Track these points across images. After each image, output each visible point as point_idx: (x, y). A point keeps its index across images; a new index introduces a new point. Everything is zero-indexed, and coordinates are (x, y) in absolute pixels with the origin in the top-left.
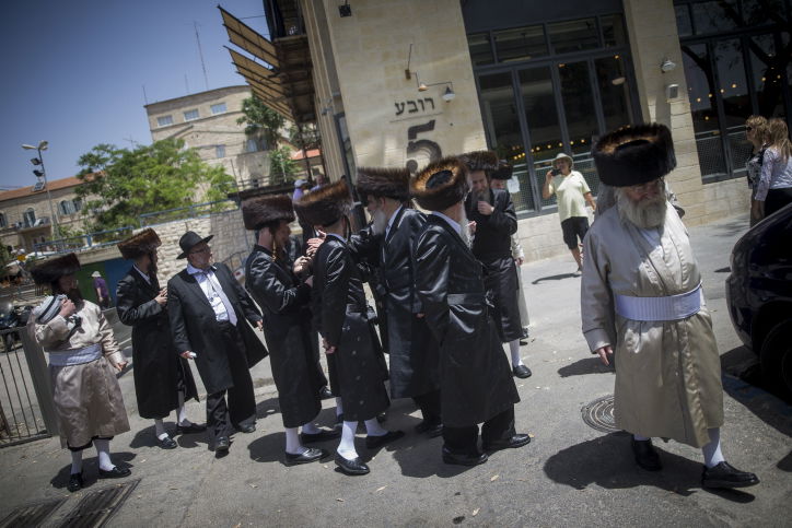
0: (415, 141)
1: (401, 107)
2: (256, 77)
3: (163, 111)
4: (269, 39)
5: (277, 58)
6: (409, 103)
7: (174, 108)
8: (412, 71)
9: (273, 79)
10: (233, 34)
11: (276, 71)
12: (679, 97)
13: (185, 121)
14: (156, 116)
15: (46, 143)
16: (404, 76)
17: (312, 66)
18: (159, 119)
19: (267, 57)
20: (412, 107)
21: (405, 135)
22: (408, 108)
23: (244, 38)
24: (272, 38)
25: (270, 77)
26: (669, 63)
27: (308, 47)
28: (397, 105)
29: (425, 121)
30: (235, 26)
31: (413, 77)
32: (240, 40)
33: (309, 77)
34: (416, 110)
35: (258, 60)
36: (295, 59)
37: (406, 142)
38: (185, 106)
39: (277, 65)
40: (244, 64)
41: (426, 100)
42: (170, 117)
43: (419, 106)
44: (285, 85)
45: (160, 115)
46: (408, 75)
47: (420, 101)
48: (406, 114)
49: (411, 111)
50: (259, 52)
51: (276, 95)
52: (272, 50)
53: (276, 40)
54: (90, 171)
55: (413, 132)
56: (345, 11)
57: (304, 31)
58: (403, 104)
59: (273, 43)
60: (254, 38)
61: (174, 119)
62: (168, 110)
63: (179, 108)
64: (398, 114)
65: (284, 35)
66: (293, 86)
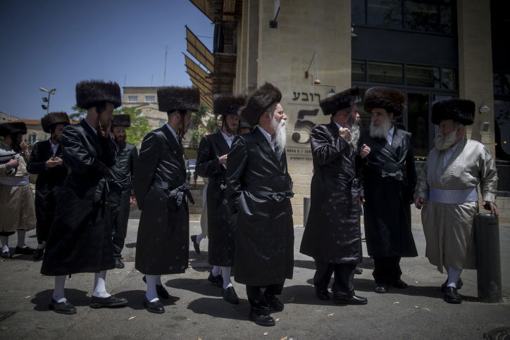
0: (302, 120)
1: (297, 95)
2: (198, 78)
3: (133, 93)
4: (212, 52)
5: (214, 66)
6: (303, 94)
7: (140, 93)
8: (309, 73)
9: (208, 80)
10: (190, 46)
11: (211, 76)
12: (489, 132)
13: (145, 101)
14: (128, 95)
16: (304, 75)
17: (235, 76)
18: (130, 97)
19: (208, 64)
20: (305, 97)
21: (296, 115)
22: (302, 97)
23: (195, 48)
24: (214, 52)
25: (206, 77)
26: (486, 107)
27: (236, 63)
28: (295, 93)
29: (311, 108)
30: (193, 40)
31: (310, 77)
32: (193, 50)
33: (231, 83)
34: (307, 100)
35: (202, 66)
36: (225, 70)
37: (296, 120)
38: (147, 93)
39: (213, 71)
40: (191, 66)
41: (316, 94)
42: (137, 97)
43: (310, 98)
44: (215, 86)
45: (130, 95)
46: (307, 75)
47: (311, 94)
48: (299, 101)
49: (303, 100)
50: (203, 60)
51: (206, 91)
52: (212, 59)
53: (217, 53)
54: (78, 115)
55: (302, 114)
56: (273, 24)
57: (236, 52)
58: (299, 94)
59: (214, 55)
60: (202, 50)
61: (139, 99)
62: (137, 93)
63: (144, 93)
64: (294, 99)
65: (222, 51)
66: (219, 87)
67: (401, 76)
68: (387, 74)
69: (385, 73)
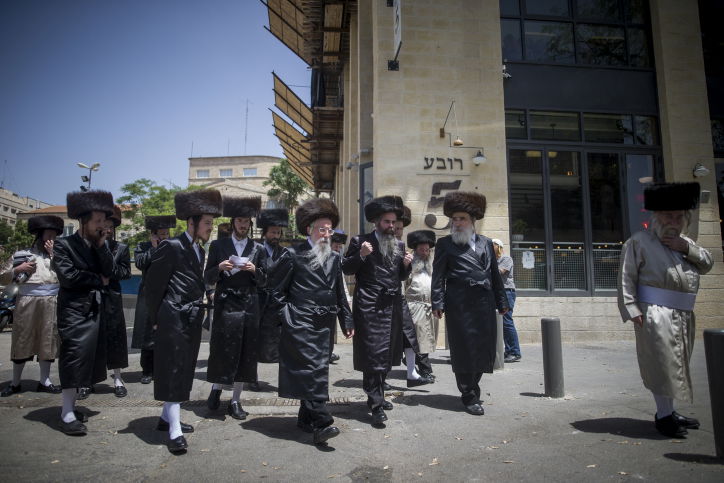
0: (437, 197)
1: (430, 162)
2: (291, 142)
3: (203, 166)
4: (310, 106)
5: (313, 125)
6: (438, 159)
7: (213, 165)
8: (446, 130)
9: (304, 144)
10: (279, 99)
11: (309, 138)
12: (709, 204)
13: (220, 177)
14: (196, 169)
15: (98, 165)
16: (438, 133)
17: (342, 138)
18: (198, 171)
19: (304, 123)
20: (441, 164)
21: (429, 190)
22: (436, 164)
23: (286, 101)
24: (313, 105)
25: (302, 141)
26: (703, 168)
27: (342, 120)
28: (426, 159)
29: (451, 180)
30: (283, 91)
31: (447, 136)
32: (284, 105)
33: (336, 148)
34: (444, 168)
35: (295, 126)
36: (328, 129)
37: (429, 196)
38: (222, 165)
39: (311, 132)
40: (282, 127)
41: (456, 160)
42: (208, 171)
43: (448, 164)
44: (314, 152)
45: (198, 168)
46: (442, 133)
47: (450, 160)
48: (433, 169)
49: (439, 168)
50: (297, 117)
51: (303, 159)
52: (309, 116)
53: (315, 108)
54: (129, 198)
55: (437, 188)
56: (393, 65)
57: (342, 105)
58: (432, 160)
59: (312, 110)
60: (296, 104)
61: (211, 173)
62: (208, 165)
63: (218, 165)
64: (425, 168)
65: (324, 106)
66: (320, 154)
67: (576, 129)
68: (555, 128)
69: (553, 125)
